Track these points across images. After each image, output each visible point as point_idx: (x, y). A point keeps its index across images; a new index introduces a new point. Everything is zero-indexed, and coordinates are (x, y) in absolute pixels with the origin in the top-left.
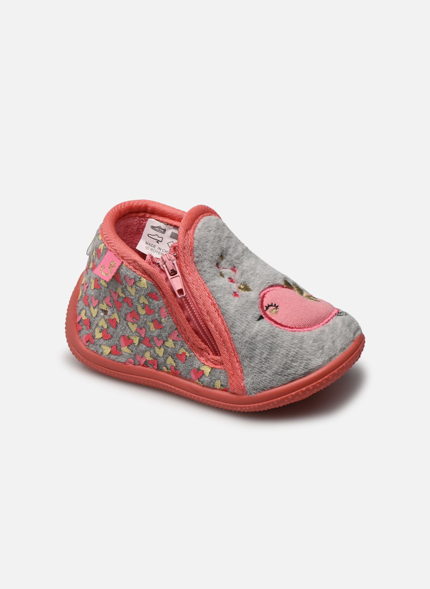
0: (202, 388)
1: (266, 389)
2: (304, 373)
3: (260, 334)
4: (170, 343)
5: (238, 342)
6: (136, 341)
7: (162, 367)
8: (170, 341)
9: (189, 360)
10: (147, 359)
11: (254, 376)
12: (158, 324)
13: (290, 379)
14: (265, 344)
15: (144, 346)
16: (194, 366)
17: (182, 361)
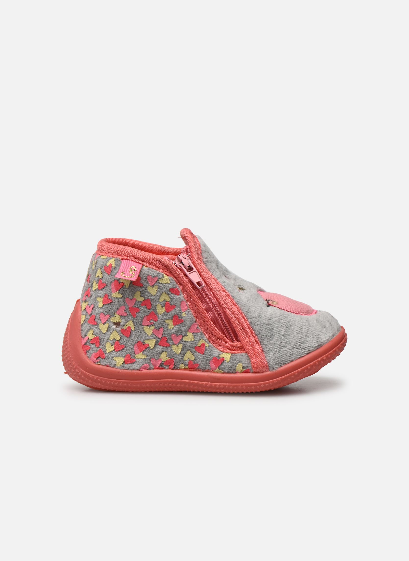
0: (223, 375)
1: (287, 363)
2: (317, 346)
3: (274, 316)
4: (189, 337)
5: (256, 324)
6: (152, 344)
7: (179, 365)
8: (190, 334)
9: (209, 350)
10: (163, 360)
11: (275, 351)
12: (177, 320)
13: (307, 352)
14: (281, 323)
15: (161, 347)
16: (214, 355)
17: (201, 353)
